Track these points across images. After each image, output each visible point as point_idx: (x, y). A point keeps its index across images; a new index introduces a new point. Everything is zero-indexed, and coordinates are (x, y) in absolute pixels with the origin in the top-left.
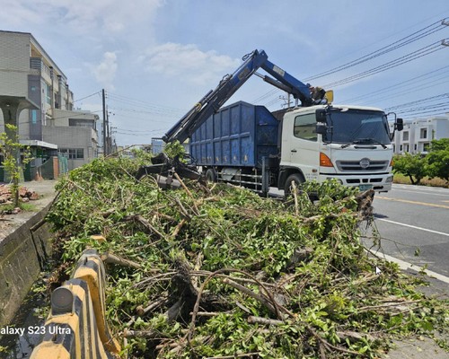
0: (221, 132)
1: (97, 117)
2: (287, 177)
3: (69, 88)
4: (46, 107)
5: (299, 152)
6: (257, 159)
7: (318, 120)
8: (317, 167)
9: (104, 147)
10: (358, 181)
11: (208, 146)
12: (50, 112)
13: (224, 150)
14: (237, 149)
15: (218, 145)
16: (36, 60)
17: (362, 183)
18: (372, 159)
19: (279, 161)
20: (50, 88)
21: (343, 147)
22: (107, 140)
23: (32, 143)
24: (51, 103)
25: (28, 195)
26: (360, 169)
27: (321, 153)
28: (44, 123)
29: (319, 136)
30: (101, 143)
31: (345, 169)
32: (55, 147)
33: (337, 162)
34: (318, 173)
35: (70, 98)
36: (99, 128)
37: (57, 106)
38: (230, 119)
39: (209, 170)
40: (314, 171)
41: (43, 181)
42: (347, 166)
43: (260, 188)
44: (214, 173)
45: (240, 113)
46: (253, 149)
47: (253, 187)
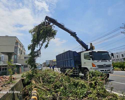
0: (65, 58)
2: (84, 70)
4: (19, 54)
5: (86, 63)
7: (90, 55)
8: (92, 67)
10: (103, 71)
11: (62, 62)
12: (20, 56)
13: (66, 63)
14: (69, 63)
15: (64, 62)
16: (17, 43)
17: (105, 71)
18: (107, 64)
19: (81, 66)
20: (20, 49)
21: (98, 61)
23: (15, 64)
24: (20, 53)
25: (14, 78)
26: (104, 67)
27: (92, 63)
28: (18, 59)
29: (91, 59)
31: (99, 67)
32: (20, 65)
33: (97, 65)
34: (92, 69)
35: (25, 51)
38: (67, 55)
39: (62, 69)
40: (91, 68)
41: (17, 74)
42: (100, 66)
43: (77, 74)
44: (64, 70)
45: (70, 53)
46: (74, 63)
47: (75, 73)
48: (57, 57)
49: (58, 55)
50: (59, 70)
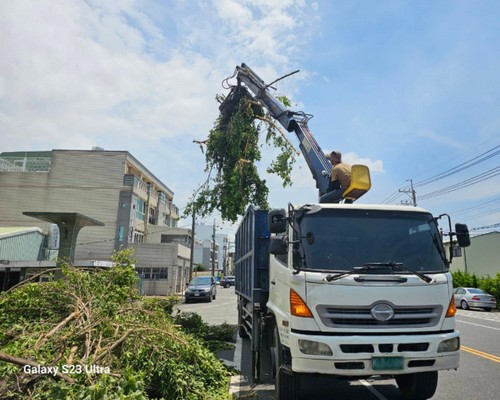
21: (330, 279)
33: (318, 308)
34: (289, 329)
48: (237, 239)
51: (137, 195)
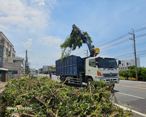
0: (67, 64)
1: (24, 59)
2: (88, 79)
3: (14, 50)
4: (5, 56)
5: (91, 71)
6: (78, 73)
7: (96, 61)
8: (97, 76)
9: (26, 69)
10: (109, 80)
11: (62, 69)
12: (6, 58)
13: (67, 70)
14: (71, 70)
15: (65, 68)
16: (3, 40)
17: (111, 81)
18: (113, 73)
19: (85, 74)
20: (7, 50)
21: (104, 69)
22: (27, 67)
24: (7, 54)
26: (110, 76)
28: (4, 62)
29: (97, 66)
30: (24, 68)
31: (105, 76)
32: (7, 70)
33: (102, 74)
35: (14, 53)
36: (24, 63)
37: (9, 55)
38: (69, 60)
39: (62, 77)
40: (96, 77)
41: (1, 82)
43: (79, 83)
44: (64, 78)
45: (73, 59)
46: (76, 70)
47: (77, 82)
48: (57, 62)
49: (58, 61)
50: (59, 78)
51: (5, 47)
